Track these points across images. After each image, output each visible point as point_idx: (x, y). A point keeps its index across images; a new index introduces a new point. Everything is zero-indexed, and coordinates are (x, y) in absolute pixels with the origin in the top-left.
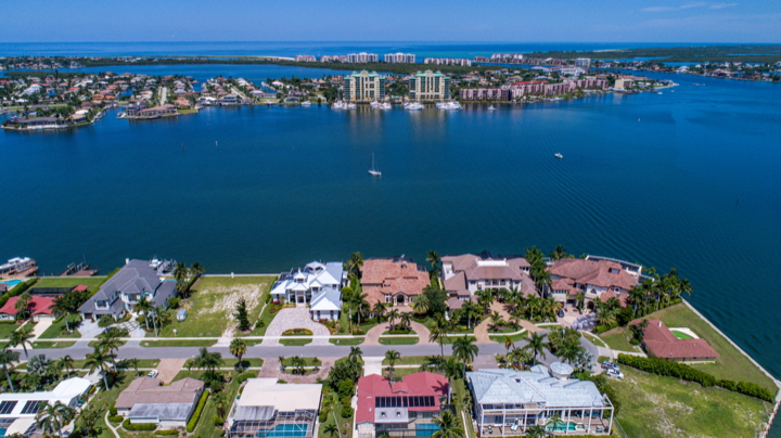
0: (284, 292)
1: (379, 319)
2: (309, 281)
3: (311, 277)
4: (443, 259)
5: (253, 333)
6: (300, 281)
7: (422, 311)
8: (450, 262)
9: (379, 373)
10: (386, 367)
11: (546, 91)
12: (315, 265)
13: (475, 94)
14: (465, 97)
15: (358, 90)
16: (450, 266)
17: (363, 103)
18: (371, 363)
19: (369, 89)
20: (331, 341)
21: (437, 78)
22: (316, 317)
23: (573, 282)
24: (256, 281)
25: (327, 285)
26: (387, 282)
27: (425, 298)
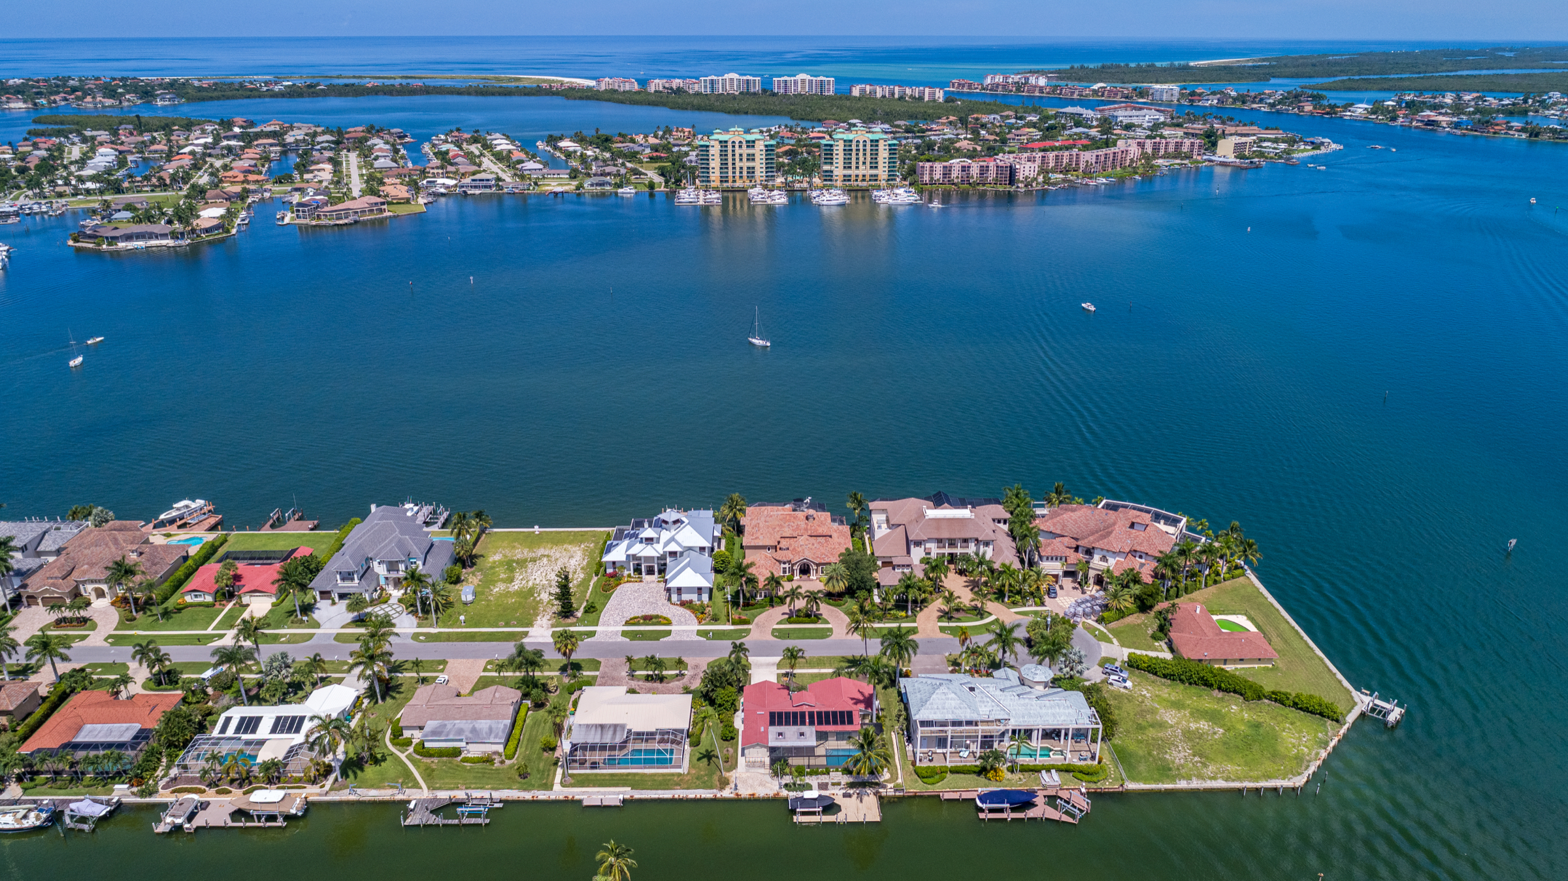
0: (624, 558)
1: (771, 600)
2: (662, 541)
3: (665, 535)
4: (872, 505)
5: (581, 622)
6: (649, 540)
7: (837, 589)
8: (884, 511)
9: (774, 679)
10: (784, 671)
11: (1082, 166)
12: (670, 515)
13: (947, 171)
14: (926, 178)
15: (724, 166)
16: (883, 517)
17: (734, 190)
18: (760, 665)
19: (745, 164)
20: (699, 633)
21: (875, 143)
22: (674, 597)
23: (1074, 544)
24: (577, 540)
25: (690, 548)
26: (784, 544)
27: (842, 568)
